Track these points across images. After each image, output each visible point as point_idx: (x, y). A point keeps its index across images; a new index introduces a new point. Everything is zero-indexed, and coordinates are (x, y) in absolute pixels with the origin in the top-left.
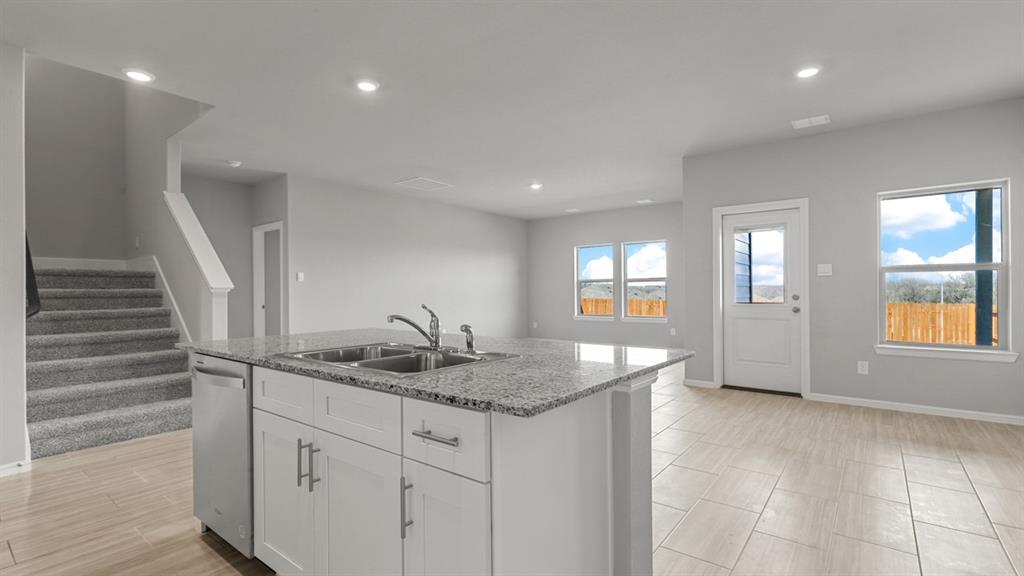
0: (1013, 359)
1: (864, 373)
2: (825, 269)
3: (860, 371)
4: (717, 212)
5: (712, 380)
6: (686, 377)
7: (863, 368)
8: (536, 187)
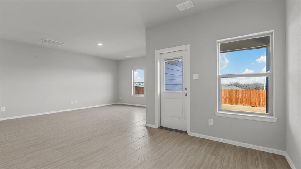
0: (275, 121)
1: (211, 124)
2: (196, 76)
3: (209, 124)
4: (157, 52)
5: (155, 125)
6: (146, 123)
7: (211, 122)
8: (100, 44)
